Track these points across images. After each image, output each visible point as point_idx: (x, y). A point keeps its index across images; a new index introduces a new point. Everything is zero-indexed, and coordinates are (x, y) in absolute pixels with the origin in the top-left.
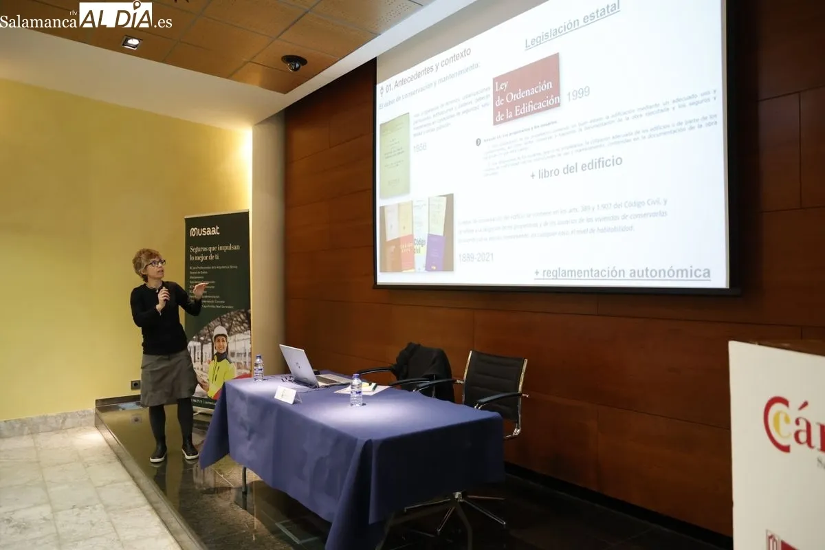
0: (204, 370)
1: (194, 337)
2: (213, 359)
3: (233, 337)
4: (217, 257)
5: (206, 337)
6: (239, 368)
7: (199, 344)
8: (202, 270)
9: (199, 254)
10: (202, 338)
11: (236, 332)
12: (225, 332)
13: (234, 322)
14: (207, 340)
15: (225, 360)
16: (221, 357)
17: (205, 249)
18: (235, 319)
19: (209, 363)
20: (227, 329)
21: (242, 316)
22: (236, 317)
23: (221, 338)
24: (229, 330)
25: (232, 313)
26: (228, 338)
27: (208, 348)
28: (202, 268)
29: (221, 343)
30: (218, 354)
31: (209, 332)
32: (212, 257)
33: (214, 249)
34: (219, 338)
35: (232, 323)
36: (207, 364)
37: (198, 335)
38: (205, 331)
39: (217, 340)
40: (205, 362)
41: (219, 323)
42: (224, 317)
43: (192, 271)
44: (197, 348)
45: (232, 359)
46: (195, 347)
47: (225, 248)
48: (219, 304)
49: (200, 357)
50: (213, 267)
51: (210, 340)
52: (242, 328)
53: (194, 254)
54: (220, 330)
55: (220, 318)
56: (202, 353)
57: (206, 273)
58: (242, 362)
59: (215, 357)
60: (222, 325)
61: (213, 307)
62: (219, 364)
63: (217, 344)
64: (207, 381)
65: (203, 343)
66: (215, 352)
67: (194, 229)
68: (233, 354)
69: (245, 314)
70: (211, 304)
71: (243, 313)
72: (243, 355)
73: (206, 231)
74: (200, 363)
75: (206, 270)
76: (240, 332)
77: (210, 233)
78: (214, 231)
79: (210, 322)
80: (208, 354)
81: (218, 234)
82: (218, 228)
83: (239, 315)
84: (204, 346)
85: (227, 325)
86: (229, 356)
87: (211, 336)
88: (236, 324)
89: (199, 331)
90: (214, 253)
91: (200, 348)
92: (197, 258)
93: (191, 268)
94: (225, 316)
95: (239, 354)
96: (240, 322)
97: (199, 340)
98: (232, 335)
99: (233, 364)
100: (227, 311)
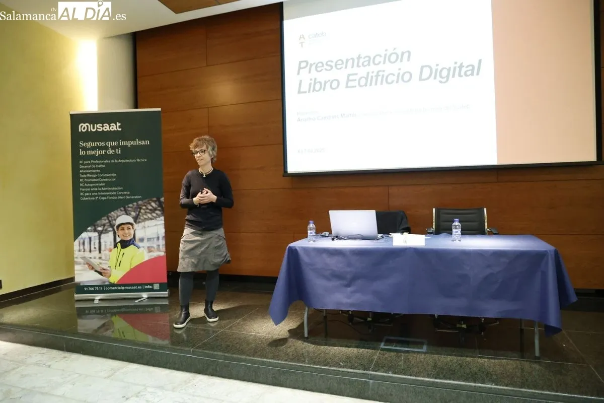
0: (103, 258)
1: (89, 228)
2: (115, 246)
3: (140, 225)
4: (119, 151)
5: (106, 227)
6: (150, 251)
7: (96, 234)
8: (99, 164)
9: (93, 149)
10: (100, 229)
11: (145, 219)
12: (132, 221)
13: (142, 211)
14: (106, 230)
15: (132, 246)
16: (125, 244)
17: (102, 144)
18: (144, 207)
19: (111, 250)
20: (133, 218)
21: (153, 204)
22: (145, 206)
23: (125, 227)
24: (136, 219)
25: (140, 202)
26: (136, 226)
27: (108, 238)
28: (97, 162)
29: (127, 231)
30: (121, 242)
31: (110, 221)
32: (111, 152)
33: (115, 144)
34: (123, 226)
35: (140, 212)
36: (107, 252)
37: (94, 226)
38: (104, 221)
39: (120, 228)
40: (105, 250)
41: (124, 212)
42: (129, 207)
43: (82, 165)
44: (92, 239)
45: (140, 244)
46: (90, 238)
47: (129, 144)
48: (122, 195)
49: (97, 246)
50: (113, 161)
51: (111, 229)
52: (154, 215)
53: (85, 149)
54: (124, 218)
55: (124, 208)
56: (100, 243)
57: (104, 166)
58: (155, 246)
59: (119, 245)
60: (127, 215)
61: (114, 198)
62: (123, 250)
63: (120, 233)
64: (109, 268)
65: (100, 233)
66: (118, 239)
67: (85, 125)
68: (142, 240)
69: (157, 203)
70: (113, 196)
71: (154, 201)
72: (155, 240)
73: (103, 126)
74: (97, 252)
75: (103, 164)
76: (151, 219)
77: (108, 129)
78: (115, 127)
79: (110, 212)
80: (108, 244)
81: (120, 129)
82: (118, 124)
83: (150, 204)
84: (103, 236)
85: (133, 214)
86: (137, 242)
87: (112, 226)
88: (146, 212)
89: (96, 221)
90: (113, 148)
91: (97, 238)
92: (90, 153)
93: (81, 162)
94: (131, 205)
95: (149, 239)
96: (151, 210)
97: (95, 230)
98: (139, 222)
99: (142, 249)
100: (131, 201)
